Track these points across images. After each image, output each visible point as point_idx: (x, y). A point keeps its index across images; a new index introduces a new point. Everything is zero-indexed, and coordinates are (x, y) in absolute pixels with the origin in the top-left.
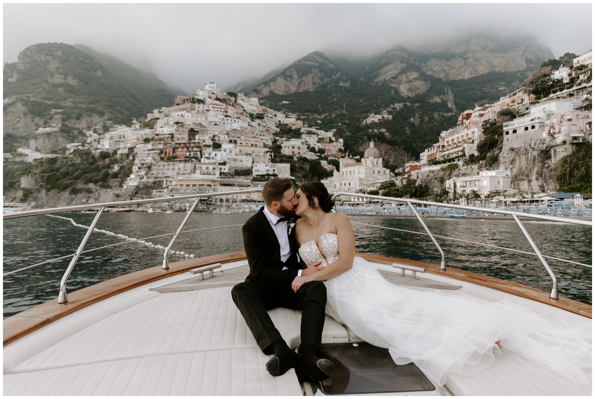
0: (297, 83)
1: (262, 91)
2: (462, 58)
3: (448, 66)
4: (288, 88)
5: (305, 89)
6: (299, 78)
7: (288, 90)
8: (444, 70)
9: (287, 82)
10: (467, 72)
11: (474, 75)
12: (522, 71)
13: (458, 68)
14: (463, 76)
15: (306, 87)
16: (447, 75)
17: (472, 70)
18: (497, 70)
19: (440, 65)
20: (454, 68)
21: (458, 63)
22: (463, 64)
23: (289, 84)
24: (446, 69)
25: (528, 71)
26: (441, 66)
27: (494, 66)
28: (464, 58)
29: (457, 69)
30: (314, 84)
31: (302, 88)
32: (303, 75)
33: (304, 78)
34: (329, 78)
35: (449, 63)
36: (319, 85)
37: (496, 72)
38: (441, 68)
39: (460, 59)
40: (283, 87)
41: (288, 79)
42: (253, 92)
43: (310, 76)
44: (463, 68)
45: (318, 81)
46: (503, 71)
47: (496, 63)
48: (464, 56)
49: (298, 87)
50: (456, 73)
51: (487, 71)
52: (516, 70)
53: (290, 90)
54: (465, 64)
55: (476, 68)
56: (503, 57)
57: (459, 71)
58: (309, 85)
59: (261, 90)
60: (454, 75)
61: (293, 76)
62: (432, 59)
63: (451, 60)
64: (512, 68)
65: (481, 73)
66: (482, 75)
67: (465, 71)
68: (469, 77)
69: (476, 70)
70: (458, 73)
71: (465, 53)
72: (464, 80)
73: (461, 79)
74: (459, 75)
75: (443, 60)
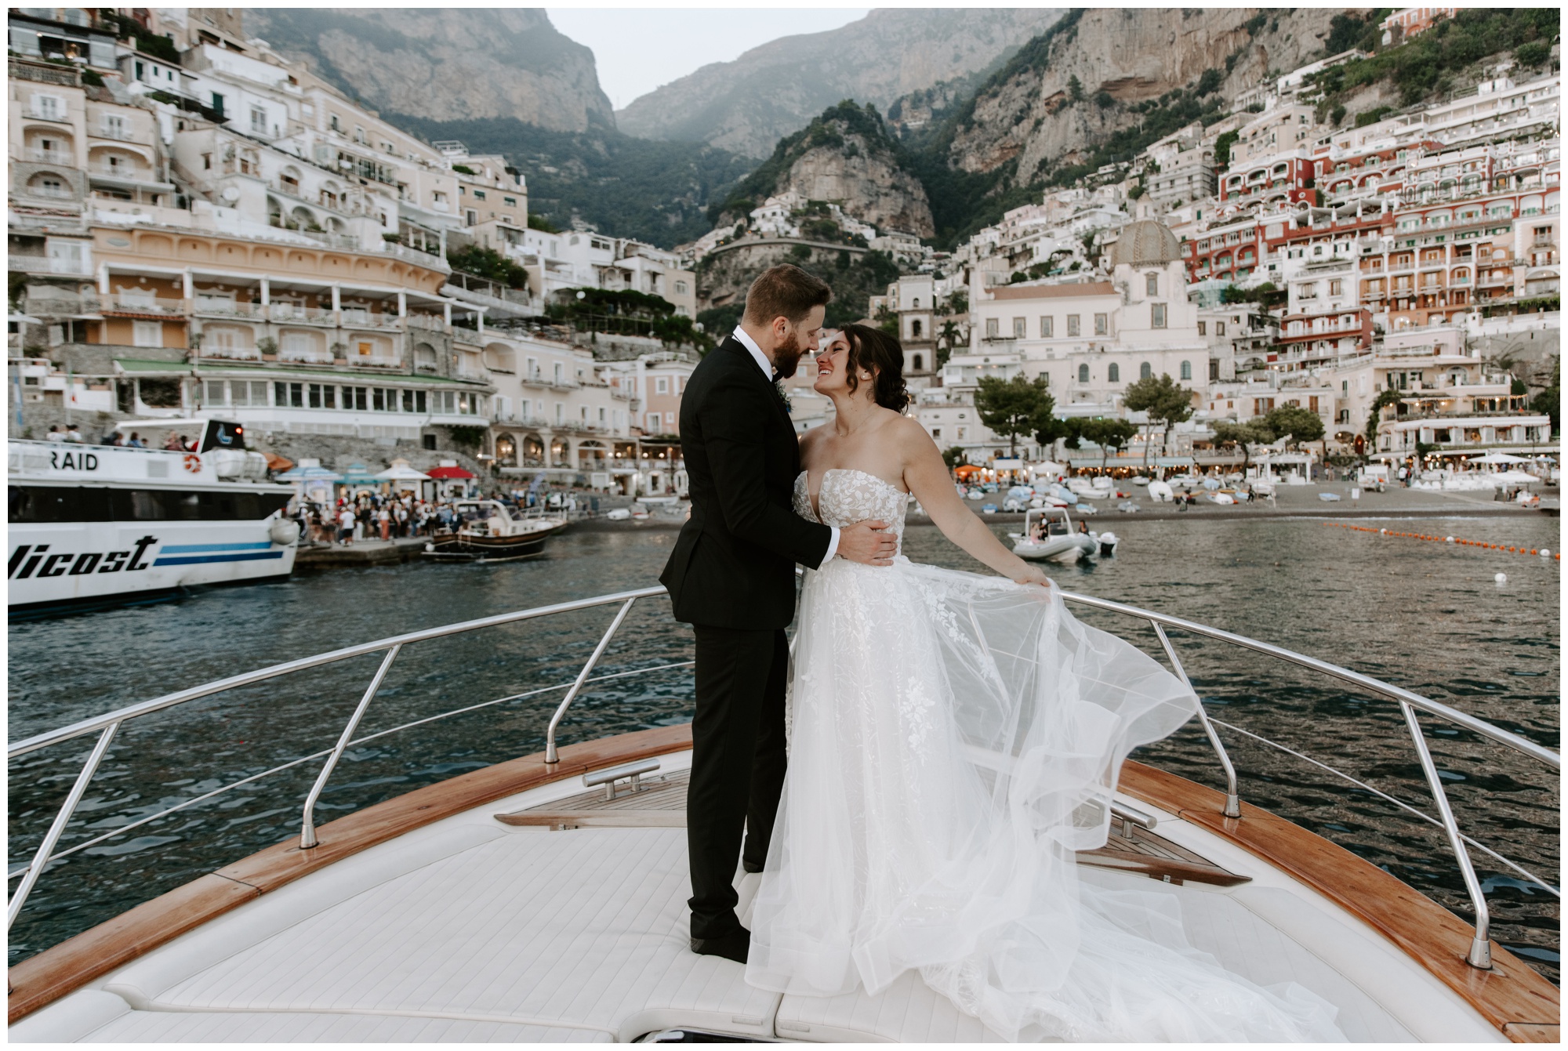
2: (424, 54)
3: (385, 67)
8: (373, 78)
10: (439, 100)
11: (456, 116)
13: (416, 82)
14: (428, 109)
16: (382, 94)
17: (453, 99)
18: (521, 116)
19: (362, 56)
20: (402, 78)
21: (414, 69)
22: (428, 75)
24: (381, 74)
25: (596, 138)
26: (364, 61)
27: (511, 105)
28: (429, 58)
29: (411, 84)
35: (389, 59)
37: (513, 123)
38: (364, 67)
39: (418, 57)
44: (428, 89)
46: (535, 124)
47: (515, 96)
48: (431, 53)
50: (407, 97)
51: (492, 114)
54: (432, 75)
55: (463, 96)
56: (533, 84)
57: (417, 92)
60: (402, 101)
62: (336, 31)
63: (392, 51)
64: (556, 122)
65: (476, 115)
66: (483, 120)
67: (435, 96)
68: (446, 119)
69: (464, 103)
70: (413, 97)
71: (432, 42)
72: (432, 122)
73: (425, 119)
74: (418, 103)
75: (371, 46)
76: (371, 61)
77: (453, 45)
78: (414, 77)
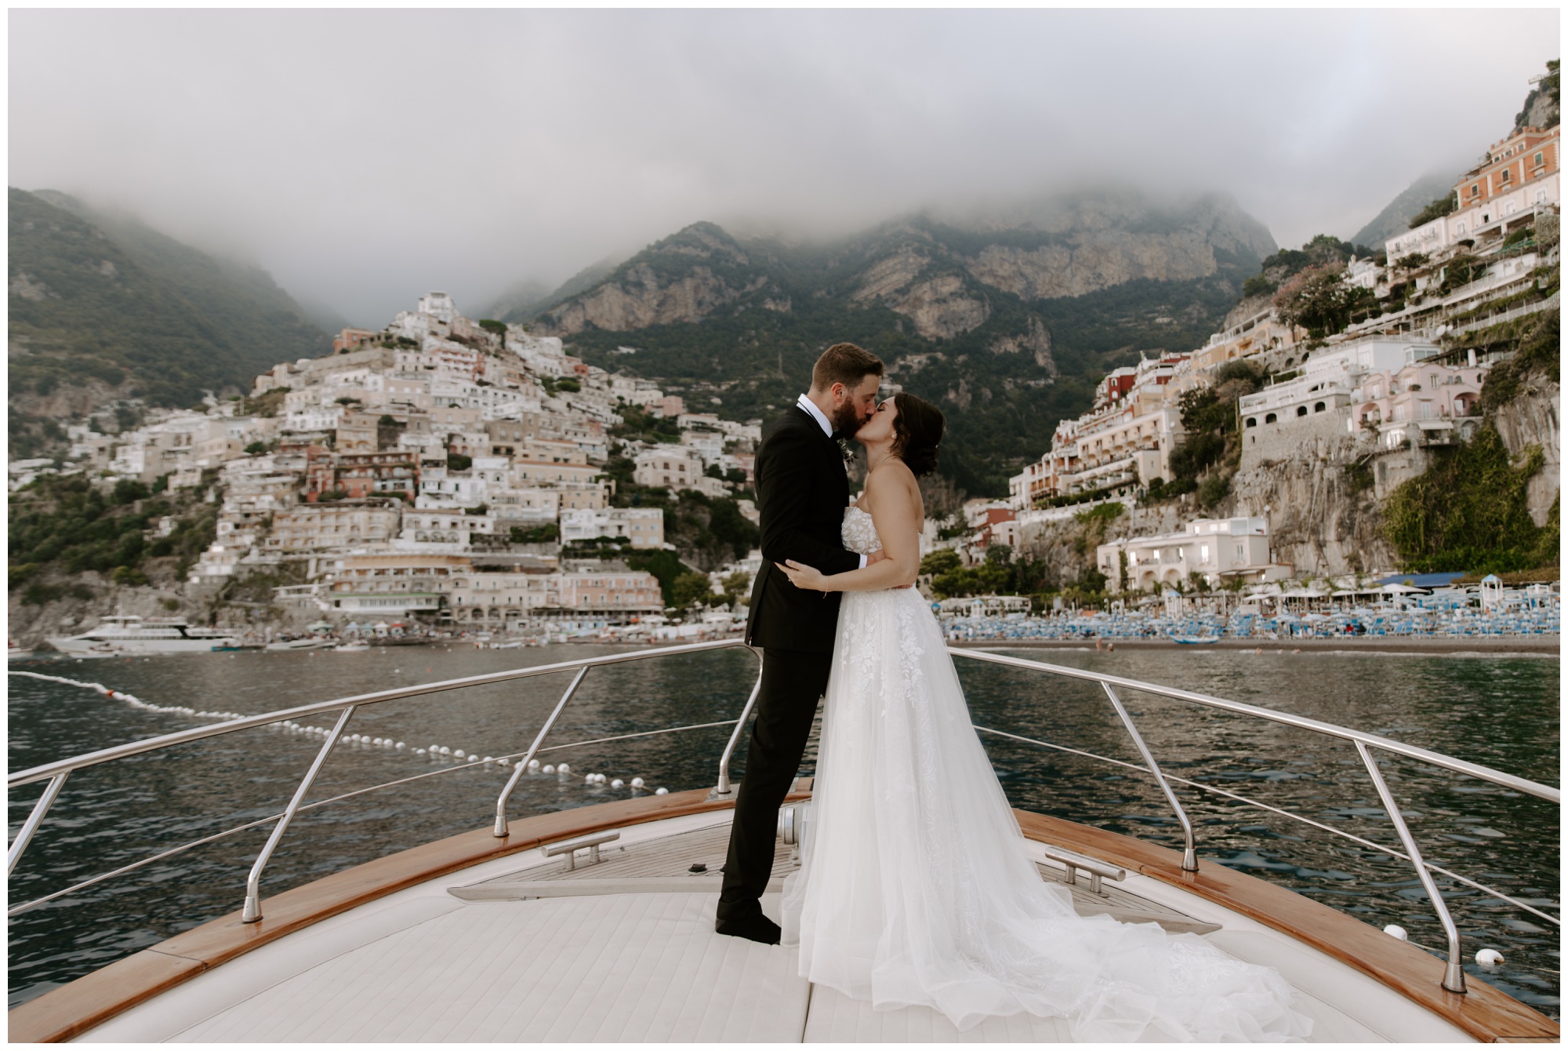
0: (655, 302)
1: (564, 321)
2: (1064, 244)
3: (1032, 263)
4: (633, 313)
5: (676, 316)
6: (661, 287)
7: (631, 319)
8: (1022, 275)
9: (628, 299)
10: (1078, 278)
11: (1094, 287)
12: (1207, 278)
13: (1056, 269)
14: (1068, 289)
15: (679, 312)
16: (1030, 286)
17: (1090, 275)
18: (1149, 275)
19: (1011, 260)
20: (1045, 269)
21: (1055, 259)
22: (1067, 260)
23: (636, 305)
24: (1028, 270)
25: (1221, 278)
26: (1014, 263)
27: (1141, 267)
28: (1068, 246)
29: (1053, 271)
30: (700, 303)
31: (667, 314)
32: (670, 282)
33: (673, 289)
34: (737, 289)
35: (1034, 256)
36: (712, 308)
37: (1146, 280)
38: (1015, 268)
39: (1059, 248)
40: (618, 312)
41: (633, 290)
42: (539, 324)
43: (689, 283)
44: (1068, 271)
45: (709, 297)
46: (1162, 279)
47: (1145, 258)
48: (1070, 241)
49: (657, 311)
50: (1050, 282)
51: (1125, 278)
52: (1192, 276)
53: (638, 319)
54: (1071, 260)
55: (1098, 270)
56: (1161, 244)
57: (1058, 277)
58: (686, 306)
59: (560, 319)
60: (1047, 287)
61: (646, 282)
62: (992, 246)
63: (1037, 250)
64: (1184, 272)
65: (1110, 283)
66: (1114, 286)
67: (1074, 276)
68: (1084, 292)
69: (1100, 276)
70: (1055, 281)
71: (1072, 232)
72: (1071, 299)
73: (1064, 298)
74: (1059, 285)
75: (1019, 250)
76: (1020, 262)
77: (1089, 230)
78: (1056, 265)
